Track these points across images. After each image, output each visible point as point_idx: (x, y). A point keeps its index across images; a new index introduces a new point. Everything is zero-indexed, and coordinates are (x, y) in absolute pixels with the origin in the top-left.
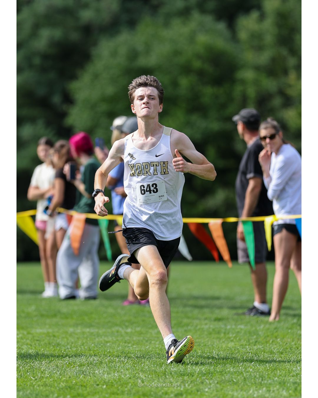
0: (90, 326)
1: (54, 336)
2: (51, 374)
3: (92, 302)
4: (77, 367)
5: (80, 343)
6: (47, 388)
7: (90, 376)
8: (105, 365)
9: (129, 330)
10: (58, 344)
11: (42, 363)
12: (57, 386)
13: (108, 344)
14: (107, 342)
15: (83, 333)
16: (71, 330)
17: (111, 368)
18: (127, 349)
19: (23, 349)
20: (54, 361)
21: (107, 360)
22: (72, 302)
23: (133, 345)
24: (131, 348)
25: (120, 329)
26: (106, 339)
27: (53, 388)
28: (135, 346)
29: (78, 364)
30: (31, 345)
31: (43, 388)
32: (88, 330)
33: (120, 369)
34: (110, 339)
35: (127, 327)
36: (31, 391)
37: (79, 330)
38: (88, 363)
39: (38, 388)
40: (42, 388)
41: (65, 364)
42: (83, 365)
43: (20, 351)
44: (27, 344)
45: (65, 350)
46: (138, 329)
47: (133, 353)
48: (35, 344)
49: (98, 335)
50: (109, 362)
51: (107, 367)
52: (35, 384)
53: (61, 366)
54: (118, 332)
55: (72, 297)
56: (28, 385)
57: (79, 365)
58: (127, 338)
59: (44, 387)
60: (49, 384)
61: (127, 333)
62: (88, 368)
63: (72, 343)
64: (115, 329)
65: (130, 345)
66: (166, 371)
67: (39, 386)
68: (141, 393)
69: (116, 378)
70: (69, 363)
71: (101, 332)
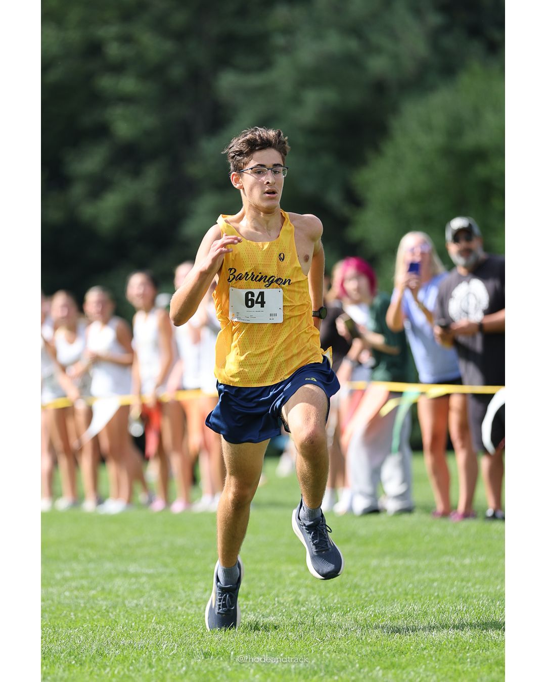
0: (405, 555)
2: (347, 633)
3: (406, 518)
5: (389, 582)
6: (343, 655)
7: (410, 636)
8: (432, 617)
9: (467, 561)
10: (356, 586)
11: (332, 615)
12: (358, 651)
13: (435, 584)
14: (433, 581)
15: (395, 567)
16: (374, 562)
18: (465, 591)
19: (300, 595)
20: (351, 612)
22: (373, 518)
23: (475, 584)
24: (472, 589)
25: (453, 560)
26: (431, 575)
27: (352, 654)
28: (477, 586)
29: (390, 616)
30: (313, 588)
31: (336, 655)
32: (401, 562)
34: (437, 575)
35: (463, 556)
36: (318, 660)
37: (387, 562)
38: (404, 615)
39: (328, 655)
40: (334, 654)
41: (368, 617)
42: (397, 617)
43: (296, 597)
44: (306, 587)
45: (367, 595)
46: (481, 559)
47: (475, 597)
48: (319, 586)
49: (418, 570)
50: (439, 612)
51: (435, 620)
52: (323, 650)
53: (361, 620)
54: (449, 563)
55: (374, 511)
56: (313, 652)
57: (390, 618)
58: (465, 574)
59: (337, 653)
60: (346, 649)
61: (463, 566)
63: (378, 583)
64: (446, 559)
65: (470, 584)
67: (329, 652)
68: (492, 661)
69: (451, 638)
70: (375, 616)
71: (423, 564)
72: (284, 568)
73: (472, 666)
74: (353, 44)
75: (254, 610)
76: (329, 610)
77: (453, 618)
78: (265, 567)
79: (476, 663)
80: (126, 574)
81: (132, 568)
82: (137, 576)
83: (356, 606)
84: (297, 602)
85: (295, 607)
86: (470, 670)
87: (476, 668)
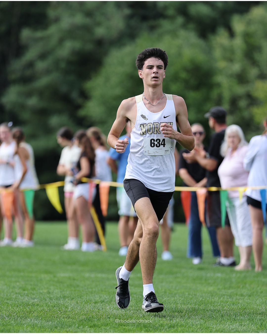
1: (74, 279)
4: (92, 303)
6: (70, 320)
10: (78, 286)
16: (87, 275)
19: (51, 289)
20: (75, 299)
36: (58, 322)
37: (93, 275)
40: (66, 319)
41: (83, 301)
43: (49, 290)
49: (108, 279)
52: (61, 317)
60: (72, 317)
63: (88, 285)
67: (64, 318)
72: (43, 276)
73: (133, 327)
75: (27, 295)
76: (64, 297)
78: (34, 275)
79: (134, 326)
83: (78, 296)
84: (49, 293)
85: (48, 295)
86: (131, 329)
87: (135, 328)
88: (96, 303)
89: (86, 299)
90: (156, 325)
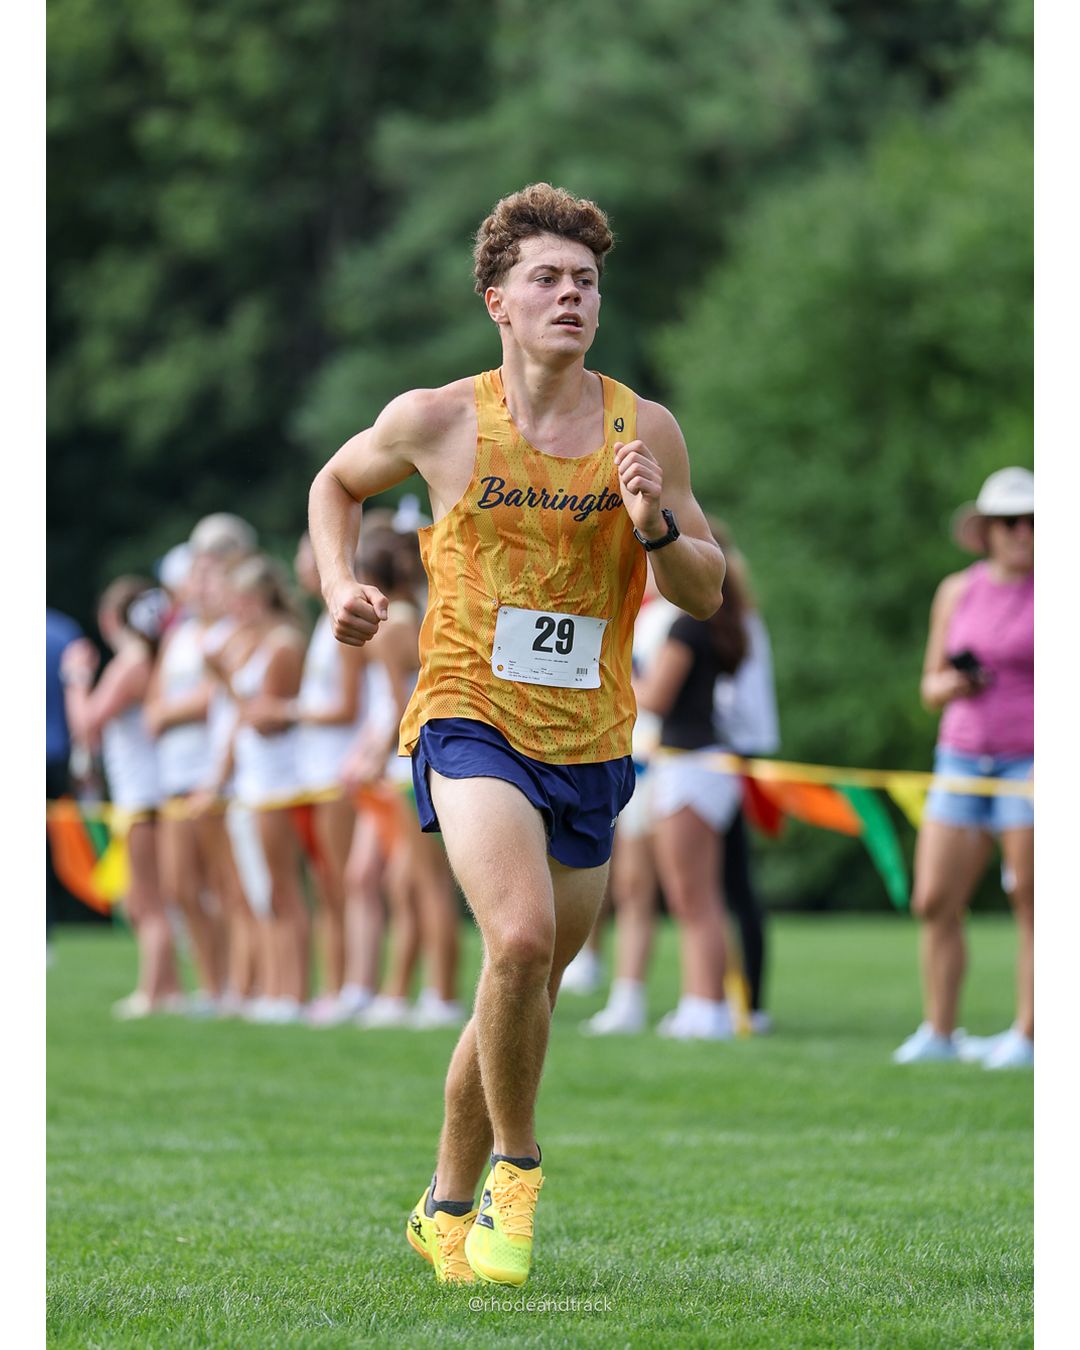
1: (615, 1158)
4: (693, 1256)
8: (785, 1250)
9: (859, 1138)
10: (631, 1184)
13: (793, 1183)
14: (790, 1176)
15: (710, 1148)
16: (670, 1137)
17: (805, 1259)
18: (853, 1199)
20: (619, 1237)
21: (791, 1236)
24: (868, 1196)
26: (785, 1166)
33: (834, 1261)
34: (798, 1166)
46: (890, 1134)
49: (759, 1154)
50: (799, 1239)
51: (792, 1255)
54: (822, 1143)
58: (854, 1162)
61: (851, 1148)
62: (731, 1259)
63: (676, 1180)
64: (813, 1134)
66: (983, 1271)
71: (769, 1141)
74: (656, 75)
76: (574, 1232)
77: (827, 1252)
80: (157, 1152)
81: (174, 1140)
82: (180, 1155)
83: (631, 1224)
88: (707, 1252)
89: (666, 1236)
90: (963, 1338)
